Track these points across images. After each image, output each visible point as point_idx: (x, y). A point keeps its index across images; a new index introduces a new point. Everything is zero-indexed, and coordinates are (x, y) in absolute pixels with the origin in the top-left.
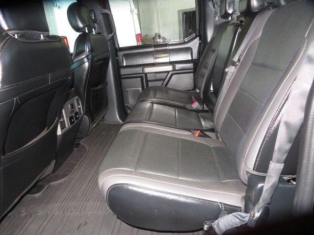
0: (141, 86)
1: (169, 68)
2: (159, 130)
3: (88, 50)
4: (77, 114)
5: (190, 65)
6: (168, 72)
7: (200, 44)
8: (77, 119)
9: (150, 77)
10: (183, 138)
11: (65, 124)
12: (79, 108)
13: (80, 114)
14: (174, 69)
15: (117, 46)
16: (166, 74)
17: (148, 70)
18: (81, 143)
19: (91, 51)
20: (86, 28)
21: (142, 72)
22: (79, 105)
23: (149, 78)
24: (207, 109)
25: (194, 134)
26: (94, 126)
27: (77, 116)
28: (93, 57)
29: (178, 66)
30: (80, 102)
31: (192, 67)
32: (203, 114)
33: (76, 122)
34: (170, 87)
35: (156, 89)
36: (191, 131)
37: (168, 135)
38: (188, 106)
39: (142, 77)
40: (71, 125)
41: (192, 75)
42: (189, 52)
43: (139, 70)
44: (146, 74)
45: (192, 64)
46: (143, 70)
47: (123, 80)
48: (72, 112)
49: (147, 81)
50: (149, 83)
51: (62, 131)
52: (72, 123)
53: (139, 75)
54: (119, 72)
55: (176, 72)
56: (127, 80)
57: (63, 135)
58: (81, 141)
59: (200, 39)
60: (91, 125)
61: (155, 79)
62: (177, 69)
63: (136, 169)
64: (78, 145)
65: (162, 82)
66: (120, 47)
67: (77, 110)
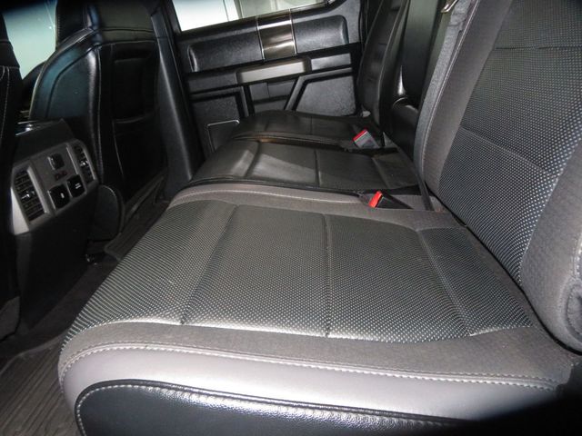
0: (237, 115)
1: (296, 67)
3: (90, 24)
4: (76, 179)
5: (344, 59)
6: (295, 77)
8: (77, 193)
9: (256, 93)
11: (40, 206)
12: (85, 169)
13: (89, 180)
14: (308, 70)
15: (175, 28)
16: (290, 84)
17: (250, 76)
19: (100, 24)
21: (237, 83)
22: (85, 160)
23: (254, 97)
24: (393, 145)
25: (366, 201)
26: (134, 208)
27: (78, 186)
29: (317, 63)
30: (85, 152)
31: (349, 62)
32: (383, 158)
33: (73, 200)
34: (305, 111)
35: (270, 118)
36: (358, 196)
38: (345, 144)
39: (237, 95)
40: (59, 206)
41: (349, 79)
42: (338, 27)
43: (231, 79)
44: (247, 86)
45: (348, 55)
46: (239, 77)
47: (196, 105)
48: (58, 177)
49: (251, 103)
50: (256, 106)
51: (29, 224)
52: (60, 203)
53: (231, 90)
54: (186, 86)
55: (311, 77)
56: (206, 104)
57: (35, 233)
58: (106, 246)
60: (124, 206)
61: (267, 97)
62: (314, 68)
63: (184, 319)
64: (101, 256)
65: (285, 102)
66: (183, 29)
67: (77, 172)
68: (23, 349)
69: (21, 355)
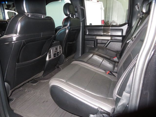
0: (93, 45)
1: (109, 38)
2: (89, 67)
3: (68, 25)
4: (58, 53)
6: (108, 40)
7: (128, 28)
8: (58, 55)
9: (99, 42)
10: (99, 73)
11: (51, 56)
12: (60, 51)
13: (60, 53)
14: (111, 39)
15: (85, 25)
16: (107, 41)
17: (98, 38)
18: (59, 66)
19: (70, 25)
20: (70, 15)
21: (95, 38)
26: (67, 60)
27: (58, 54)
28: (70, 28)
30: (61, 48)
31: (121, 39)
33: (57, 56)
35: (102, 48)
36: (105, 71)
37: (92, 70)
39: (95, 41)
40: (54, 57)
41: (121, 43)
42: (121, 31)
44: (97, 40)
46: (96, 37)
47: (86, 41)
48: (56, 52)
49: (97, 43)
50: (98, 44)
51: (49, 59)
52: (54, 56)
53: (93, 40)
54: (84, 37)
55: (112, 41)
56: (87, 41)
57: (49, 61)
59: (128, 25)
60: (65, 59)
61: (101, 43)
62: (113, 39)
63: (66, 81)
64: (58, 67)
65: (105, 45)
66: (87, 25)
67: (59, 51)
68: (41, 80)
69: (41, 81)
